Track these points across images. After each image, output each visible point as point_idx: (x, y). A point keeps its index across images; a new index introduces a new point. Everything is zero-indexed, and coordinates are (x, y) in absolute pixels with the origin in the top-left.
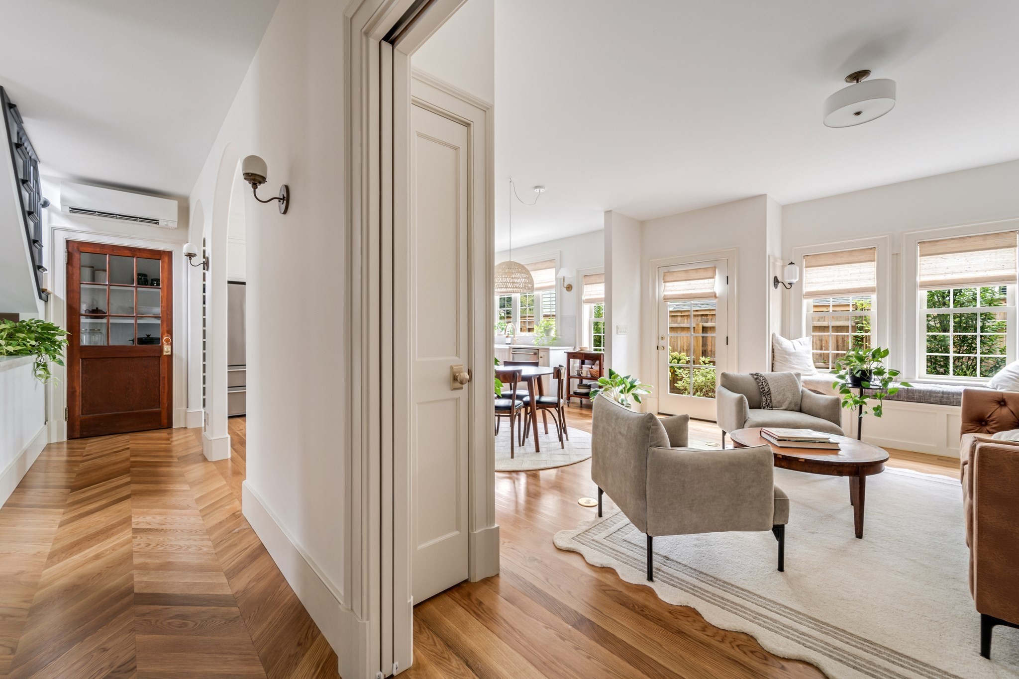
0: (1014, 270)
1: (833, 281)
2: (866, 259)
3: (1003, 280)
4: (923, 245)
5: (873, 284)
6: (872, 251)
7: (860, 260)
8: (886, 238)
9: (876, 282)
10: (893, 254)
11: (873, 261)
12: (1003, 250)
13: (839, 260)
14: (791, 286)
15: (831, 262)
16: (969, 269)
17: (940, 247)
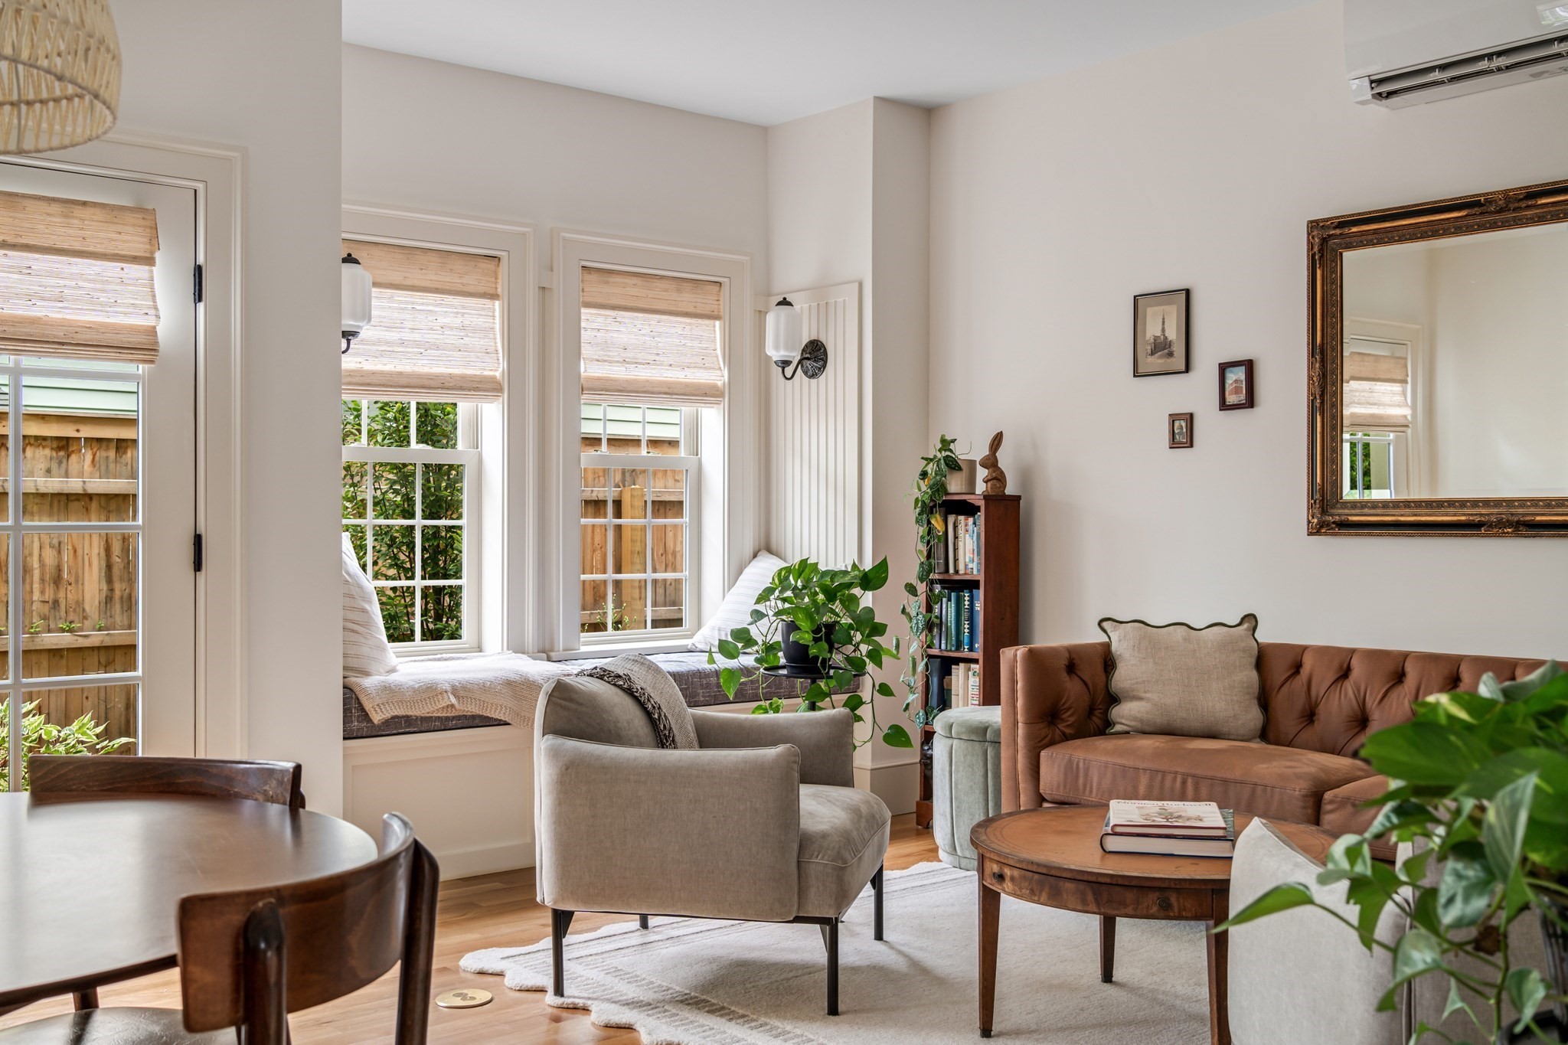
0: (718, 373)
1: (402, 343)
2: (481, 289)
3: (706, 395)
4: (588, 277)
5: (496, 368)
6: (490, 265)
7: (465, 289)
8: (524, 234)
9: (503, 365)
10: (539, 288)
11: (494, 296)
12: (700, 321)
13: (416, 277)
14: (349, 341)
15: (396, 277)
16: (657, 358)
17: (614, 290)
